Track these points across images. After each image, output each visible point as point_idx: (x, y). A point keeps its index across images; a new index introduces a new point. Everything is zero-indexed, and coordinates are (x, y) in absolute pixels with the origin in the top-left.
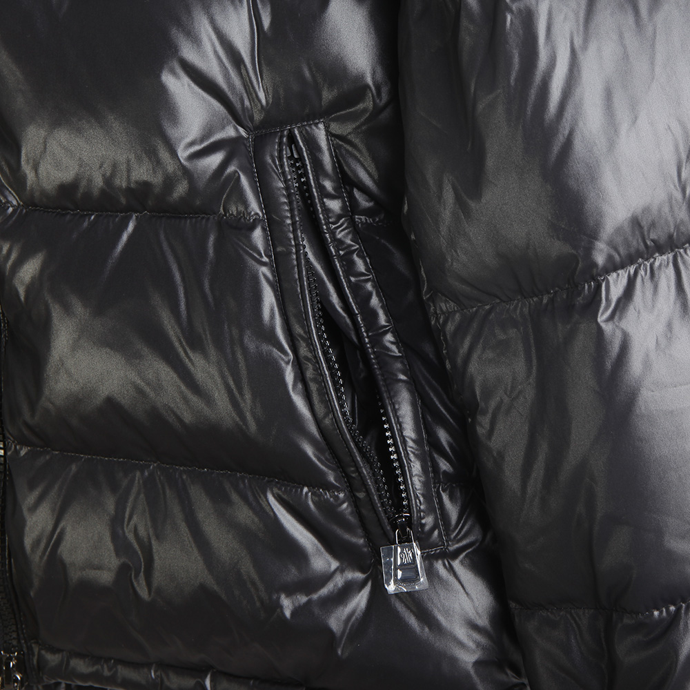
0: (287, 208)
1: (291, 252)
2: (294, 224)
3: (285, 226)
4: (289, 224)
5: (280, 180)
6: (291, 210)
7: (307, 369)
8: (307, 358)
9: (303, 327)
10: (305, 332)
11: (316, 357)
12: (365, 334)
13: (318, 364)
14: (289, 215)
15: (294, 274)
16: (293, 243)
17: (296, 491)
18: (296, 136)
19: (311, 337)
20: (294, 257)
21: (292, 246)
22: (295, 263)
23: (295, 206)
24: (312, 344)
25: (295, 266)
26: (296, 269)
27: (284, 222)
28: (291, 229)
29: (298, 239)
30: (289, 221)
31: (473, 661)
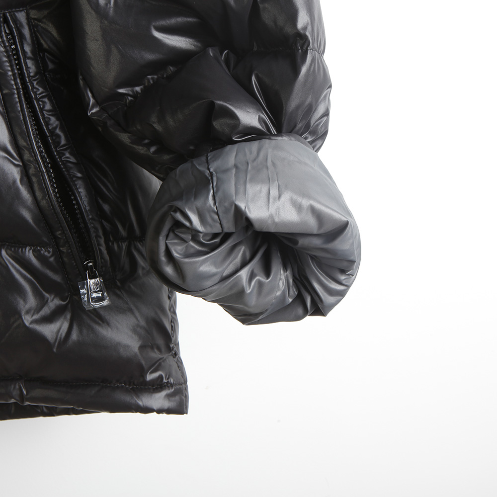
0: (8, 64)
1: (14, 94)
2: (14, 75)
3: (8, 76)
4: (11, 75)
5: (1, 46)
6: (11, 66)
7: (30, 168)
8: (29, 161)
9: (26, 141)
10: (28, 144)
11: (37, 160)
12: (54, 150)
13: (38, 164)
14: (10, 69)
15: (17, 107)
16: (15, 87)
17: (22, 250)
18: (8, 18)
19: (33, 148)
20: (16, 96)
21: (14, 89)
22: (17, 100)
23: (14, 63)
24: (34, 152)
25: (17, 103)
26: (18, 104)
27: (8, 73)
28: (12, 78)
29: (18, 85)
30: (10, 73)
31: (138, 346)
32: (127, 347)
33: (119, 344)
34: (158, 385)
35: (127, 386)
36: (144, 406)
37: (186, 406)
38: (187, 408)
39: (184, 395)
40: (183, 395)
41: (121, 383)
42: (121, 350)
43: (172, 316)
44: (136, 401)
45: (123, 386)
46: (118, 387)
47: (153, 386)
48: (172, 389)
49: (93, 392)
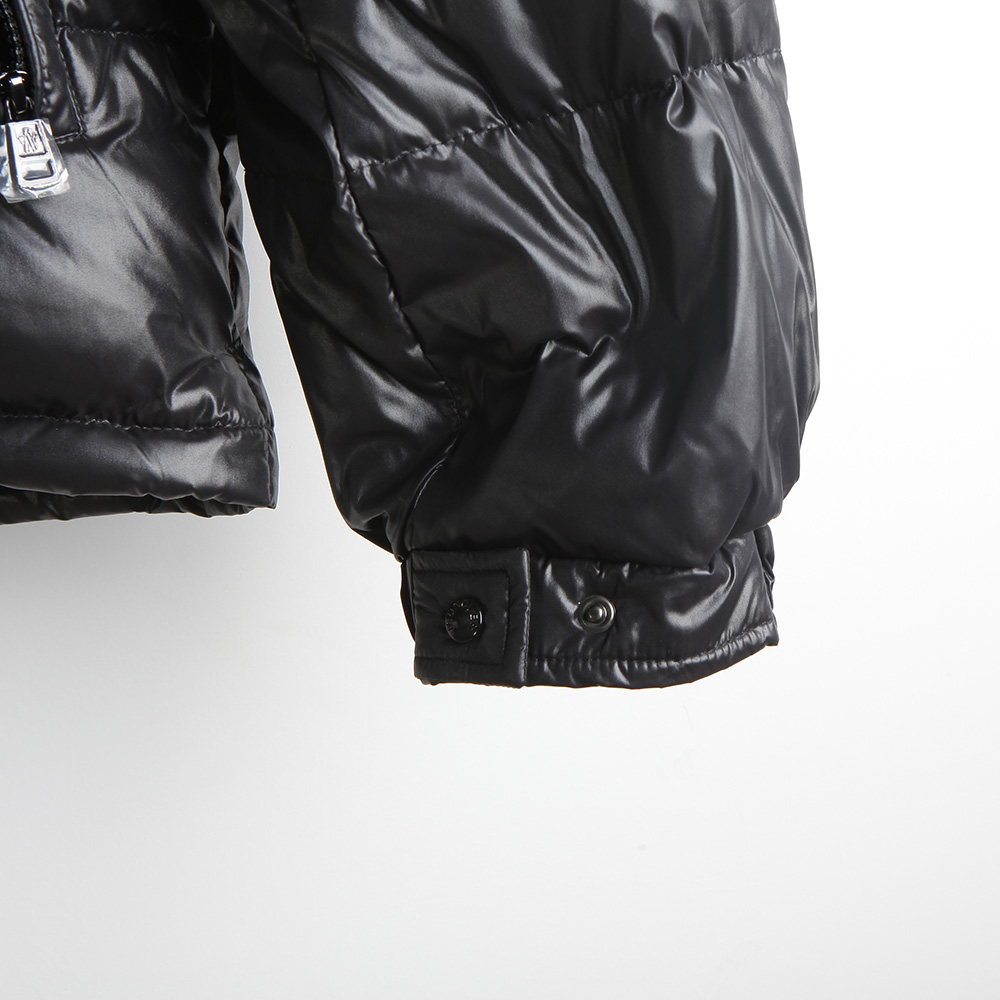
31: (147, 313)
32: (115, 312)
33: (95, 303)
34: (199, 425)
35: (117, 426)
36: (163, 475)
37: (272, 484)
38: (273, 489)
39: (267, 455)
40: (264, 456)
41: (102, 419)
42: (103, 321)
43: (230, 250)
44: (142, 461)
45: (105, 425)
46: (93, 426)
47: (186, 427)
48: (236, 436)
49: (26, 437)
